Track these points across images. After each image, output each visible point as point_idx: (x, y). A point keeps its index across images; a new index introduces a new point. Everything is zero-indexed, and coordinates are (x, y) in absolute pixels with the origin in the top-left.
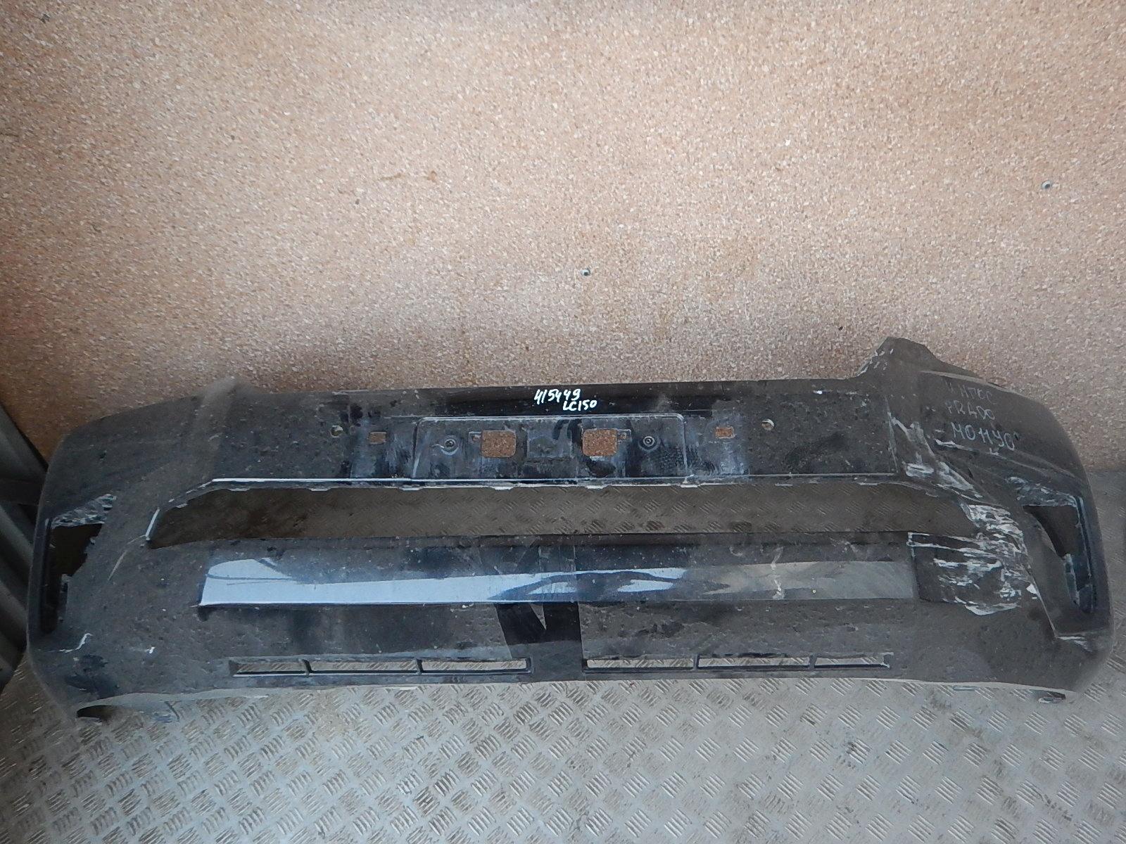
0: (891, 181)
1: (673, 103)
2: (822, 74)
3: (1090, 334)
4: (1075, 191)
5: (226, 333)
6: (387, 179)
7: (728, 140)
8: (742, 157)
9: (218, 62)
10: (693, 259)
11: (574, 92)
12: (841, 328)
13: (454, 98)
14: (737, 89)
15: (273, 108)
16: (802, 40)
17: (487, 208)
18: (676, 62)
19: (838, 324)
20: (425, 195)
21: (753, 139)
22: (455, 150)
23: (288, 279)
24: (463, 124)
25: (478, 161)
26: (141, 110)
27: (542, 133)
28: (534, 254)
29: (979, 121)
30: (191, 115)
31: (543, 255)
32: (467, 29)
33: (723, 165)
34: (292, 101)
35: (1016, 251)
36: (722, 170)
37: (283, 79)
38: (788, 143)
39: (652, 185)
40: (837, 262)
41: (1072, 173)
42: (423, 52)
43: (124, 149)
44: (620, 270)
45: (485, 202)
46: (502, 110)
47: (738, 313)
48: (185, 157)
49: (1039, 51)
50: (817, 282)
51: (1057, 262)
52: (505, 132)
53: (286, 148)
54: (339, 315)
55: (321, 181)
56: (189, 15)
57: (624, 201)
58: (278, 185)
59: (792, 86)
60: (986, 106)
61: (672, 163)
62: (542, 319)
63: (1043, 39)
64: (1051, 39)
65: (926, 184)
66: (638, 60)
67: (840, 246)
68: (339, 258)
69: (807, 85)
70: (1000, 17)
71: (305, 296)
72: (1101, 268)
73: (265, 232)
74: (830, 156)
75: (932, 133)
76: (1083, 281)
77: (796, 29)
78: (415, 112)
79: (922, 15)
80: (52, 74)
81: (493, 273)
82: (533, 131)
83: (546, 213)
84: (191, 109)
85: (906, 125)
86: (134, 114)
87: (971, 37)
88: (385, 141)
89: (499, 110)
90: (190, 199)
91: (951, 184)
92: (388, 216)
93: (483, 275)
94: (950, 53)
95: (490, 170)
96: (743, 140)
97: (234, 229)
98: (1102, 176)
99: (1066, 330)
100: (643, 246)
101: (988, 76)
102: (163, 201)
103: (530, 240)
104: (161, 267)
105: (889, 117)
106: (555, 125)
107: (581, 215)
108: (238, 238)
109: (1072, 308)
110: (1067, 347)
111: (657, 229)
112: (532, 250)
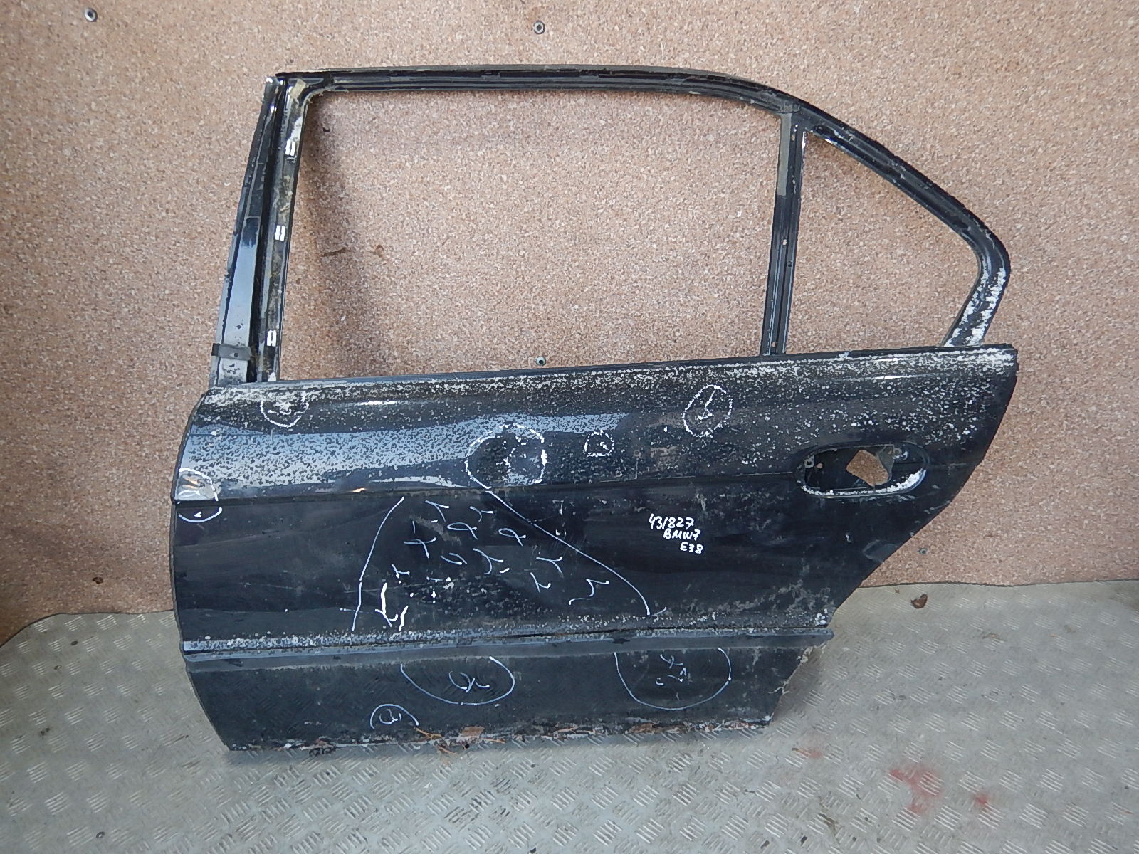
0: (845, 253)
1: (622, 172)
2: (765, 142)
3: (1066, 416)
5: (145, 435)
6: (331, 254)
7: (679, 211)
8: (695, 229)
9: (156, 130)
11: (522, 162)
13: (402, 167)
14: (684, 159)
15: (212, 178)
17: (436, 286)
18: (623, 131)
20: (369, 270)
21: (704, 210)
22: (402, 222)
24: (411, 195)
25: (426, 234)
26: (69, 179)
27: (492, 206)
28: (486, 340)
30: (123, 184)
31: (495, 341)
33: (676, 237)
36: (675, 242)
38: (739, 214)
39: (606, 261)
41: (1019, 241)
42: (370, 119)
43: (48, 222)
44: (577, 357)
45: (435, 279)
46: (451, 180)
48: (113, 231)
49: (966, 115)
51: (1020, 337)
52: (454, 203)
56: (131, 80)
57: (578, 279)
58: (213, 264)
59: (738, 155)
61: (626, 235)
63: (969, 103)
64: (976, 102)
65: (880, 255)
66: (586, 129)
69: (752, 154)
70: (927, 81)
72: (1065, 342)
73: (195, 317)
78: (362, 182)
82: (482, 203)
83: (498, 292)
84: (123, 179)
85: (853, 193)
86: (62, 183)
87: (902, 102)
88: (330, 212)
89: (448, 181)
90: (117, 277)
91: (905, 255)
92: (331, 296)
94: (884, 117)
95: (439, 244)
96: (694, 211)
97: (161, 312)
98: (1048, 242)
99: (1042, 413)
100: (600, 330)
101: (923, 140)
102: (86, 280)
103: (482, 322)
104: (77, 357)
105: (835, 186)
106: (506, 198)
107: (533, 295)
108: (166, 323)
109: (1044, 387)
110: (1047, 432)
111: (614, 310)
112: (484, 334)
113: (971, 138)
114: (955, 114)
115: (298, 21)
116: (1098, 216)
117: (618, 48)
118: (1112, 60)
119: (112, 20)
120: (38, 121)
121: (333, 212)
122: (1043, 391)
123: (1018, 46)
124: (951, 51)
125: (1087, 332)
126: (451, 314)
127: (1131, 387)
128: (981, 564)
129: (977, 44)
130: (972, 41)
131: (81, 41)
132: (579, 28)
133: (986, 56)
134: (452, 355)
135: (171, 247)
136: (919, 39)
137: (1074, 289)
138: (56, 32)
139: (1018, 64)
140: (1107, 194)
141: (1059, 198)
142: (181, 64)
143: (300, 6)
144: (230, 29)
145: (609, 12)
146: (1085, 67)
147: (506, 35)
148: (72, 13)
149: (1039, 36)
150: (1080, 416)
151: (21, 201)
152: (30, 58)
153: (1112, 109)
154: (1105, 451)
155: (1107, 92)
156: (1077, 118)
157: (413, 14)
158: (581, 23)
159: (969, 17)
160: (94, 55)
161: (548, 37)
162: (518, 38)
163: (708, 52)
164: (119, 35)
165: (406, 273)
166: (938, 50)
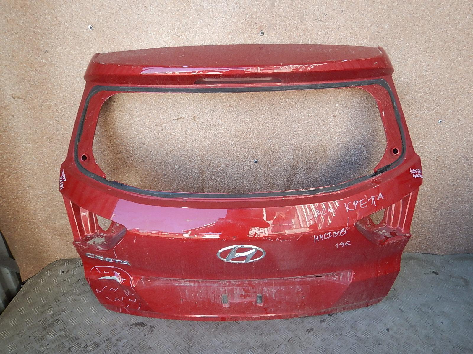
3: (467, 186)
4: (452, 124)
6: (176, 119)
7: (313, 104)
8: (319, 111)
10: (300, 155)
17: (216, 132)
20: (190, 126)
21: (323, 103)
22: (204, 107)
23: (129, 164)
24: (208, 97)
25: (213, 112)
26: (78, 90)
27: (239, 101)
28: (235, 153)
29: (411, 95)
31: (238, 154)
33: (312, 114)
35: (432, 150)
36: (311, 116)
38: (337, 105)
39: (283, 123)
40: (360, 155)
41: (449, 116)
43: (68, 106)
44: (270, 160)
45: (215, 129)
47: (320, 179)
49: (429, 67)
50: (352, 164)
51: (449, 154)
52: (225, 100)
53: (135, 107)
54: (149, 182)
55: (148, 121)
57: (272, 130)
58: (130, 123)
60: (412, 89)
61: (292, 113)
62: (237, 182)
64: (433, 62)
67: (361, 148)
68: (152, 155)
71: (135, 172)
72: (467, 156)
73: (122, 143)
74: (354, 111)
76: (461, 163)
80: (44, 74)
81: (217, 162)
83: (240, 134)
92: (175, 136)
93: (213, 162)
95: (218, 116)
96: (319, 104)
97: (109, 141)
98: (461, 117)
99: (458, 185)
100: (280, 150)
101: (411, 77)
103: (233, 146)
107: (254, 136)
109: (458, 175)
110: (460, 193)
111: (286, 142)
112: (234, 151)
113: (431, 76)
114: (425, 67)
115: (169, 31)
117: (292, 41)
119: (98, 30)
120: (68, 67)
121: (178, 103)
123: (450, 41)
124: (423, 43)
126: (221, 143)
128: (432, 246)
129: (434, 40)
130: (432, 39)
131: (86, 38)
132: (277, 34)
133: (437, 45)
134: (221, 159)
135: (115, 116)
136: (410, 38)
138: (77, 34)
139: (450, 48)
141: (467, 100)
142: (123, 46)
143: (170, 25)
144: (143, 33)
145: (289, 28)
147: (249, 36)
148: (84, 27)
149: (459, 37)
151: (59, 98)
152: (67, 44)
157: (213, 28)
158: (278, 32)
159: (430, 30)
160: (91, 43)
161: (265, 37)
162: (253, 37)
164: (101, 35)
165: (205, 127)
166: (417, 42)
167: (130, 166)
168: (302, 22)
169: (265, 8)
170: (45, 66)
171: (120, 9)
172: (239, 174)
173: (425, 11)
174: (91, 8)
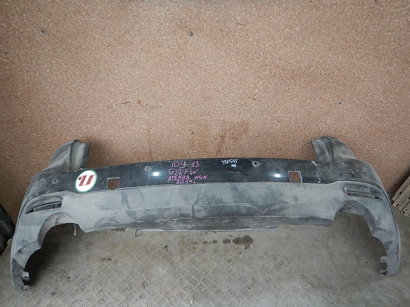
0: (290, 102)
1: (218, 78)
2: (266, 69)
3: (358, 149)
4: (349, 104)
6: (124, 103)
7: (237, 90)
8: (242, 95)
9: (66, 67)
10: (227, 128)
11: (186, 75)
12: (278, 149)
13: (146, 77)
14: (239, 74)
15: (85, 81)
16: (259, 59)
17: (158, 112)
18: (219, 66)
19: (277, 148)
20: (136, 108)
21: (245, 90)
22: (147, 93)
24: (149, 85)
25: (155, 97)
26: (39, 82)
27: (176, 88)
29: (317, 83)
30: (56, 83)
31: (177, 127)
32: (150, 56)
34: (91, 79)
35: (332, 123)
36: (236, 99)
37: (88, 72)
38: (256, 91)
39: (213, 104)
40: (275, 128)
41: (347, 99)
42: (136, 63)
43: (32, 95)
44: (203, 132)
45: (157, 110)
46: (162, 81)
47: (244, 145)
48: (54, 97)
49: (332, 62)
50: (269, 134)
51: (346, 127)
52: (163, 88)
53: (89, 94)
54: (107, 149)
55: (101, 104)
56: (56, 52)
57: (204, 109)
58: (86, 106)
59: (257, 73)
60: (318, 79)
61: (219, 97)
62: (178, 148)
63: (333, 59)
64: (336, 58)
65: (302, 103)
66: (207, 65)
67: (276, 123)
68: (107, 130)
69: (261, 73)
70: (320, 52)
72: (360, 128)
75: (302, 87)
76: (354, 133)
77: (257, 56)
78: (133, 82)
79: (296, 51)
80: (8, 71)
81: (161, 134)
82: (173, 87)
83: (178, 113)
84: (56, 82)
85: (294, 84)
86: (36, 83)
87: (311, 58)
88: (123, 91)
90: (56, 111)
91: (310, 103)
92: (124, 115)
93: (157, 134)
94: (305, 62)
95: (159, 100)
96: (242, 90)
97: (70, 120)
98: (357, 100)
100: (211, 124)
101: (318, 70)
102: (46, 112)
103: (173, 122)
104: (44, 134)
105: (288, 82)
106: (180, 86)
107: (189, 114)
108: (72, 123)
111: (215, 118)
112: (174, 126)
113: (334, 69)
114: (329, 62)
115: (111, 34)
116: (373, 93)
117: (218, 40)
118: (382, 45)
119: (49, 34)
120: (27, 65)
122: (351, 142)
123: (351, 41)
124: (328, 43)
125: (367, 125)
126: (163, 120)
127: (380, 142)
130: (335, 39)
131: (40, 40)
132: (205, 35)
133: (340, 44)
134: (164, 132)
135: (73, 101)
136: (318, 38)
137: (364, 113)
138: (31, 38)
139: (350, 47)
140: (377, 86)
141: (361, 87)
142: (73, 47)
143: (111, 29)
144: (89, 36)
145: (215, 30)
146: (372, 48)
147: (180, 37)
148: (36, 32)
149: (358, 38)
150: (363, 149)
151: (23, 89)
152: (23, 46)
153: (381, 61)
154: (370, 159)
155: (380, 55)
156: (369, 63)
157: (149, 31)
158: (205, 33)
159: (335, 32)
160: (44, 44)
161: (194, 37)
162: (184, 37)
163: (247, 43)
164: (52, 38)
165: (148, 108)
166: (324, 42)
167: (90, 138)
168: (225, 25)
169: (193, 14)
170: (8, 65)
171: (66, 16)
172: (179, 142)
173: (331, 17)
174: (40, 16)
